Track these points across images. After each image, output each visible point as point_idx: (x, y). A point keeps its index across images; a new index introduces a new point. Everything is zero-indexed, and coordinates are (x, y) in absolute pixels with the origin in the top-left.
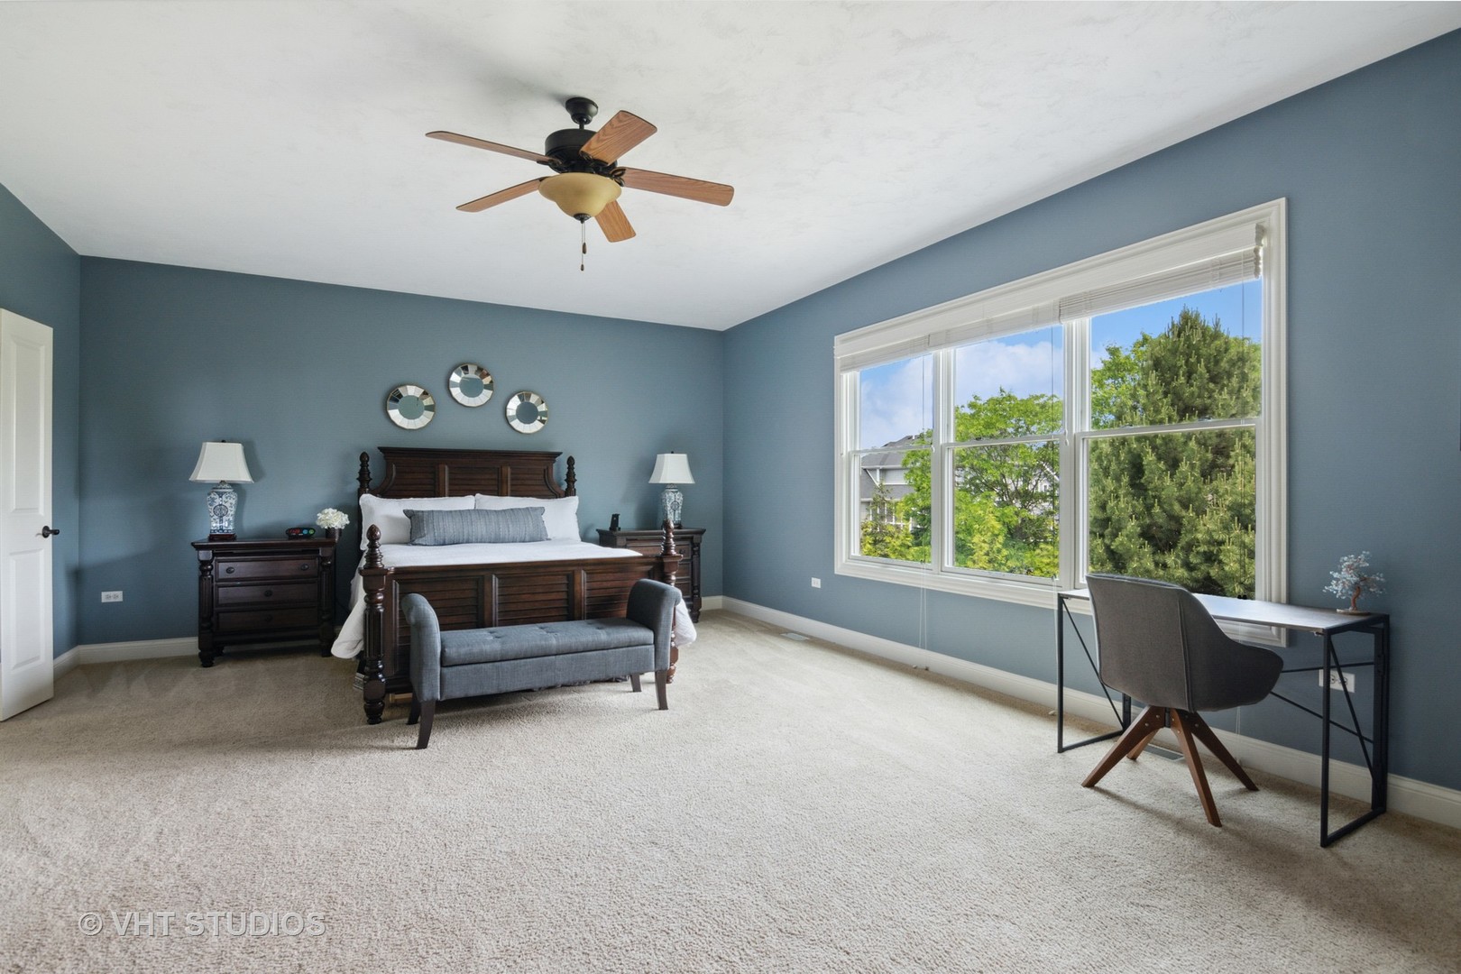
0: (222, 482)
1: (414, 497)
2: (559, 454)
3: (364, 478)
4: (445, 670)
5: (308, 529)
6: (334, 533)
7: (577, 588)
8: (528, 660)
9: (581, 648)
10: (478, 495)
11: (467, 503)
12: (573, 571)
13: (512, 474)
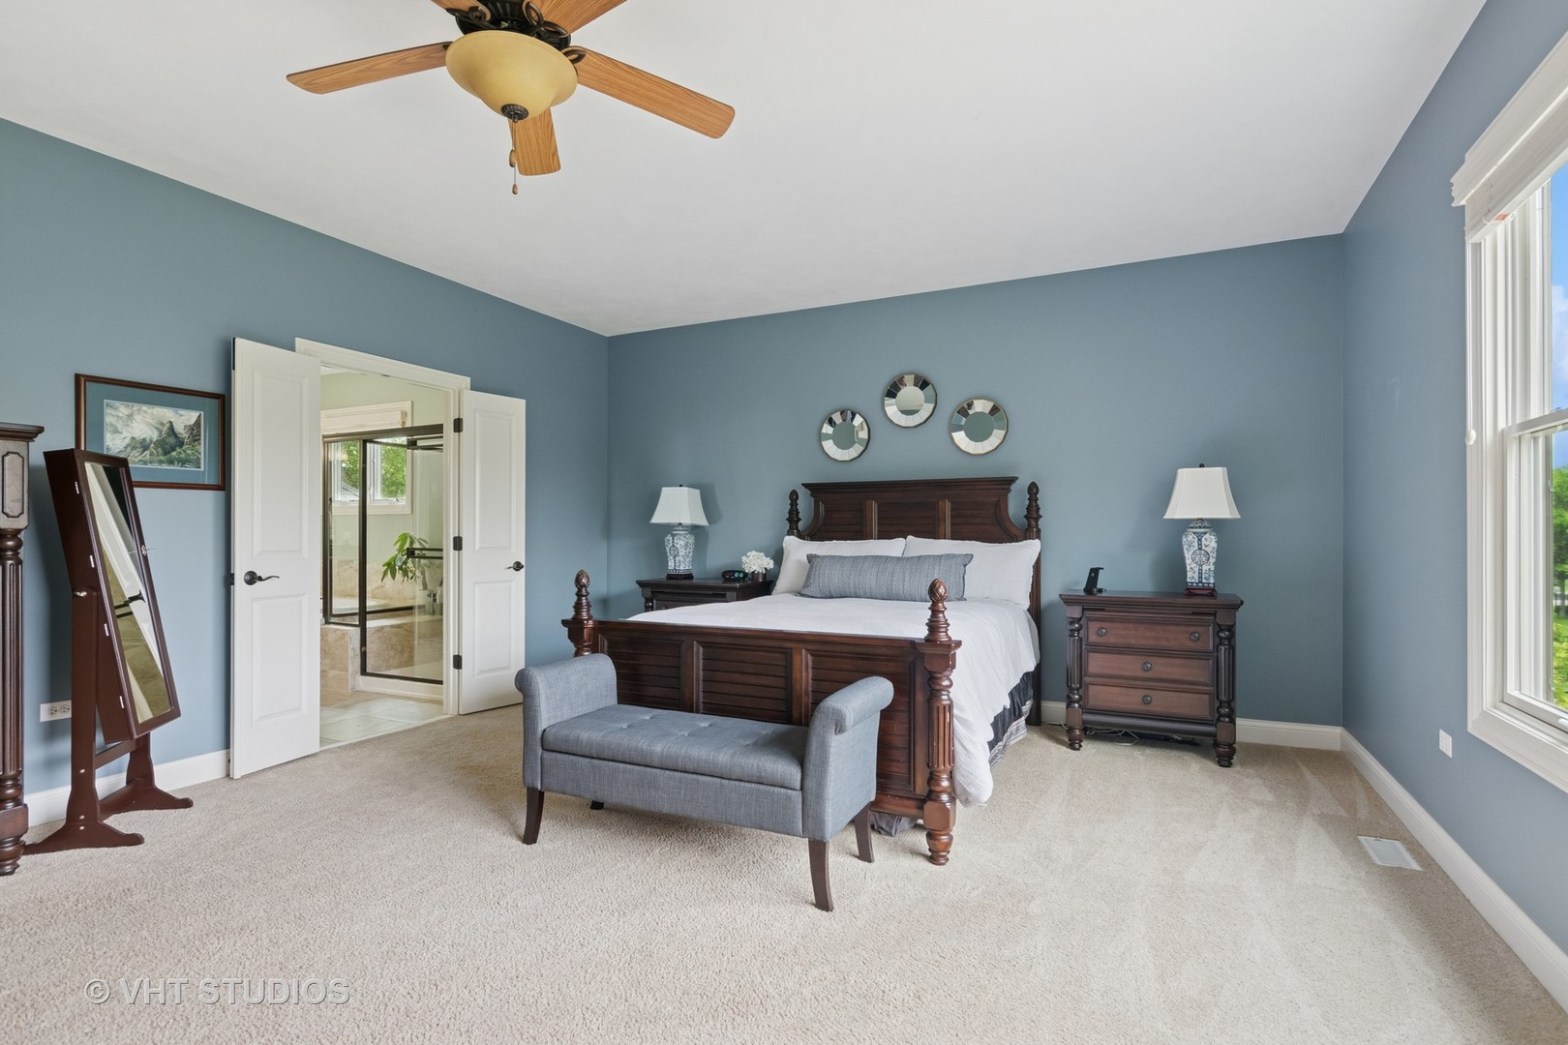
0: (680, 524)
1: (837, 539)
2: (1012, 480)
3: (793, 518)
4: (547, 755)
5: (739, 572)
6: (758, 578)
7: (796, 675)
10: (910, 537)
11: (894, 547)
12: (791, 648)
13: (952, 509)
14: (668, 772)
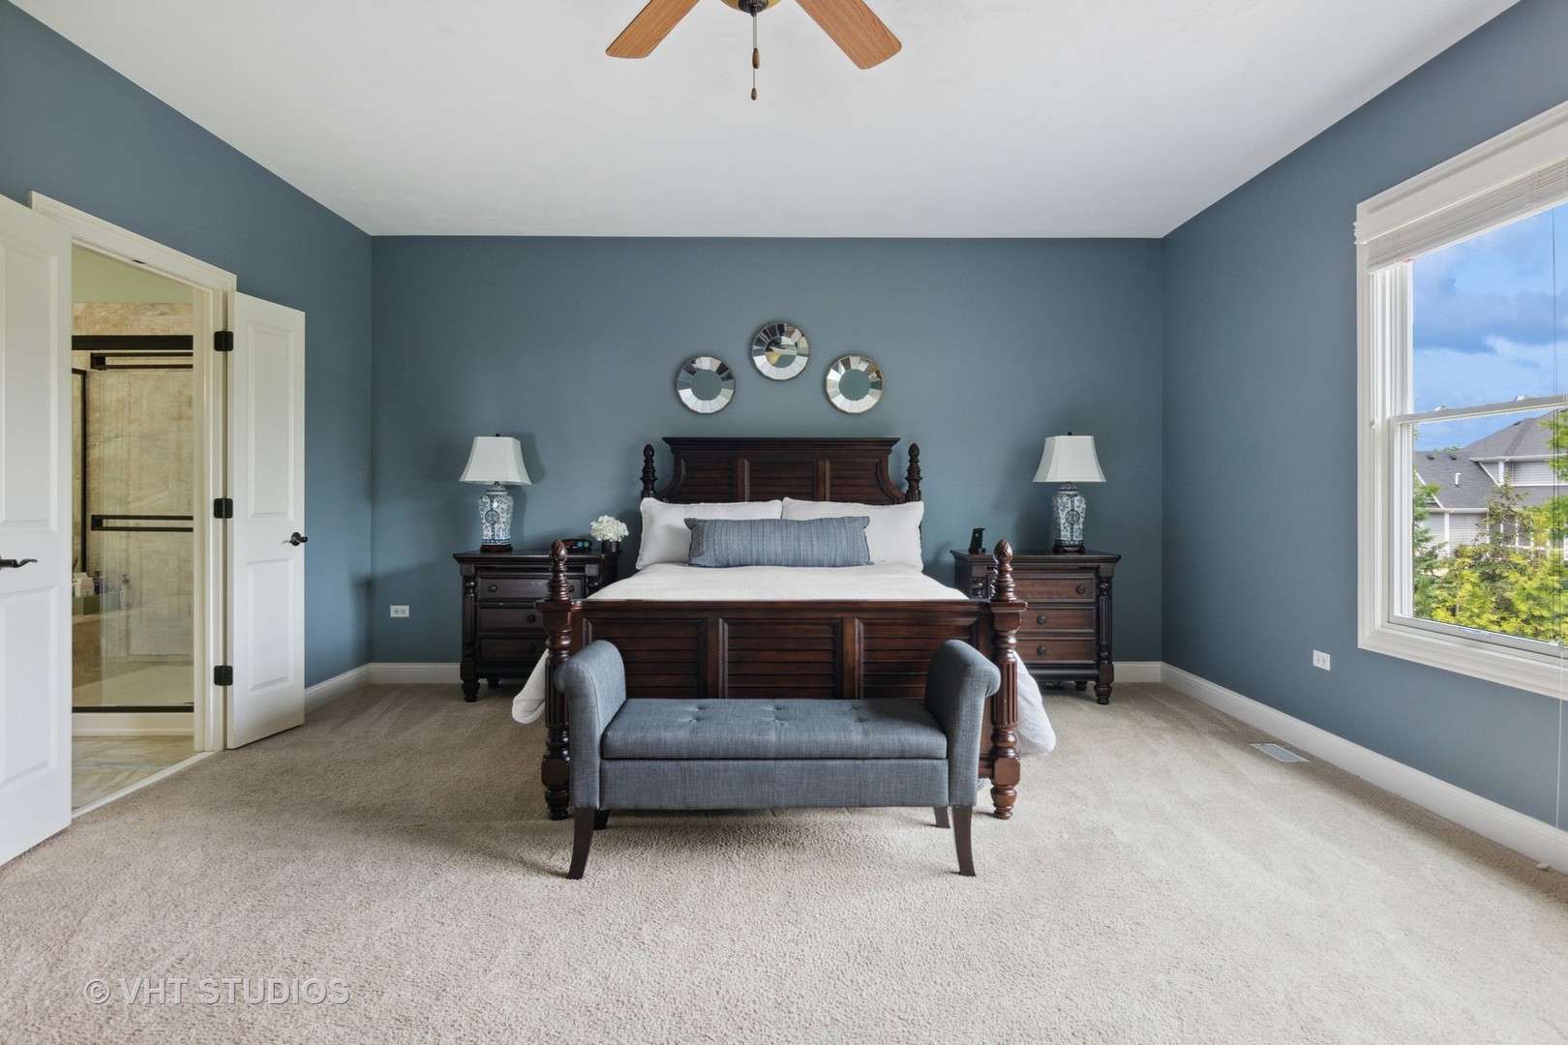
1: (706, 501)
2: (895, 441)
4: (608, 765)
5: (583, 541)
6: (610, 547)
7: (848, 647)
8: (731, 762)
9: (817, 752)
10: (786, 499)
11: (772, 510)
12: (842, 619)
13: (832, 470)
14: (785, 762)
